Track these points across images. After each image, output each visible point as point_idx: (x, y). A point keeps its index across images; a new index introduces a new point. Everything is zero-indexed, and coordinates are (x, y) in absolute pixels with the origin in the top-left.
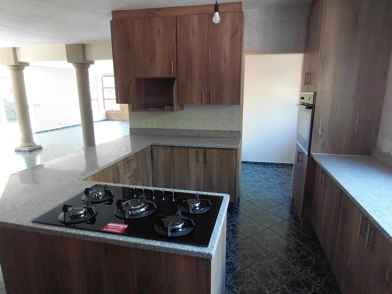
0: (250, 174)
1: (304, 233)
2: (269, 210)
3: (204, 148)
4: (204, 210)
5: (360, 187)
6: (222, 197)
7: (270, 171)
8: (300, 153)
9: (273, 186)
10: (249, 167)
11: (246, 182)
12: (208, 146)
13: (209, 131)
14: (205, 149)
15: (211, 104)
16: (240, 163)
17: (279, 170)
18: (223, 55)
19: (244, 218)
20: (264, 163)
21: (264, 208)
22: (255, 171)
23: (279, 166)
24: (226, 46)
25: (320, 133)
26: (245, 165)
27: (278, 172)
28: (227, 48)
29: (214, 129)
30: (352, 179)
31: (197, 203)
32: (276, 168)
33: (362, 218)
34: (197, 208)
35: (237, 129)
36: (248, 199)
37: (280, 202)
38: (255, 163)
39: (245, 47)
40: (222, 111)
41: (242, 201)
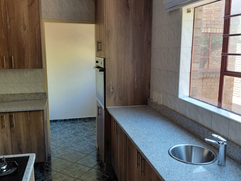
0: (60, 131)
1: (107, 176)
2: (78, 162)
3: (9, 112)
4: (11, 171)
5: (137, 130)
6: (28, 157)
7: (79, 126)
8: (99, 108)
9: (81, 140)
10: (59, 125)
11: (56, 140)
12: (13, 110)
13: (14, 95)
14: (10, 114)
15: (13, 69)
16: (49, 123)
17: (86, 124)
18: (22, 22)
19: (56, 174)
20: (73, 120)
21: (74, 161)
22: (65, 128)
23: (86, 120)
24: (25, 14)
25: (111, 90)
26: (54, 124)
27: (86, 126)
28: (25, 16)
29: (19, 92)
30: (133, 124)
31: (4, 166)
32: (84, 123)
33: (137, 152)
34: (5, 171)
35: (42, 91)
36: (59, 156)
37: (88, 152)
38: (65, 120)
39: (43, 15)
40: (25, 75)
41: (53, 158)
